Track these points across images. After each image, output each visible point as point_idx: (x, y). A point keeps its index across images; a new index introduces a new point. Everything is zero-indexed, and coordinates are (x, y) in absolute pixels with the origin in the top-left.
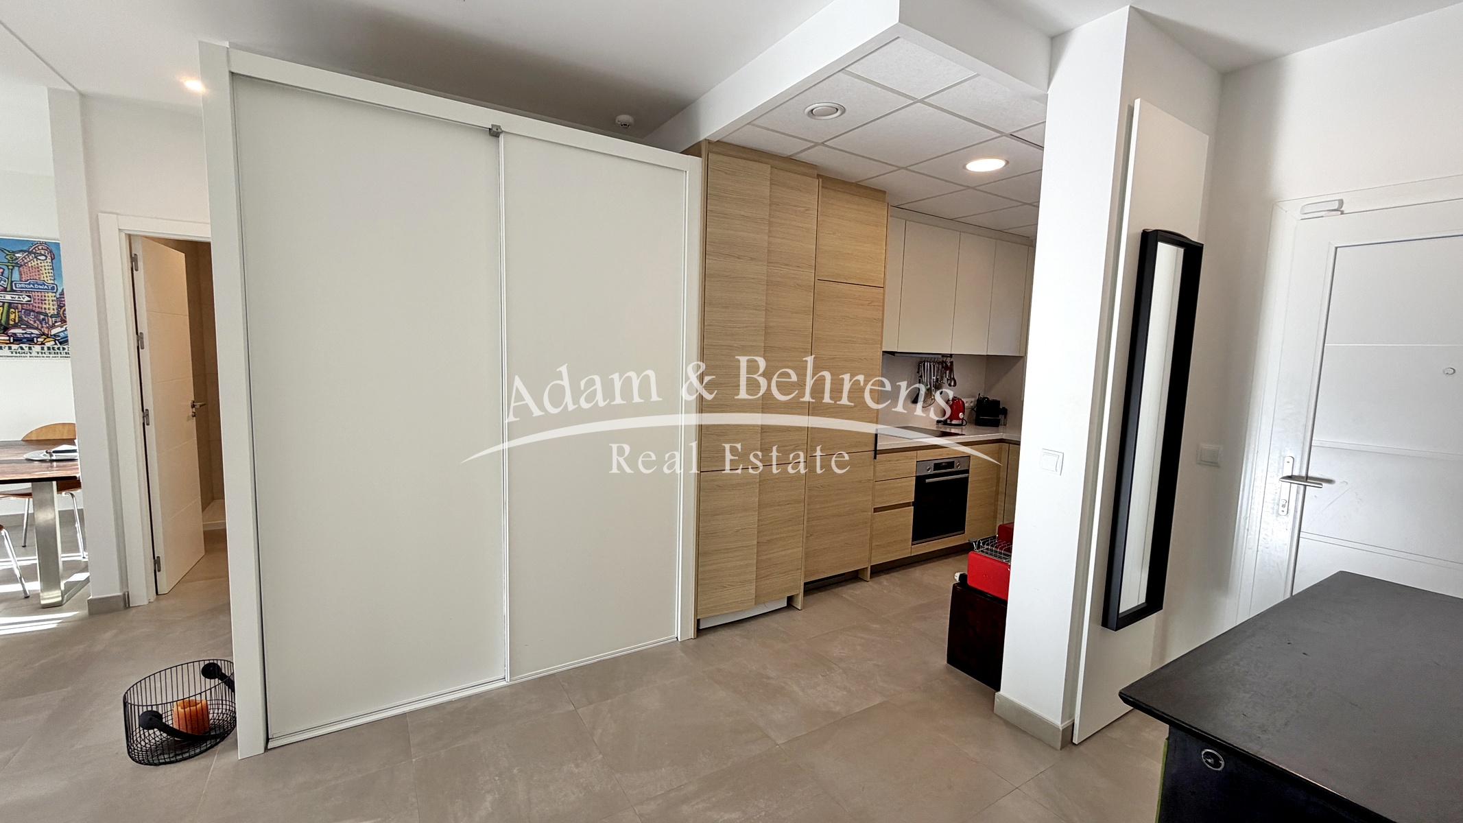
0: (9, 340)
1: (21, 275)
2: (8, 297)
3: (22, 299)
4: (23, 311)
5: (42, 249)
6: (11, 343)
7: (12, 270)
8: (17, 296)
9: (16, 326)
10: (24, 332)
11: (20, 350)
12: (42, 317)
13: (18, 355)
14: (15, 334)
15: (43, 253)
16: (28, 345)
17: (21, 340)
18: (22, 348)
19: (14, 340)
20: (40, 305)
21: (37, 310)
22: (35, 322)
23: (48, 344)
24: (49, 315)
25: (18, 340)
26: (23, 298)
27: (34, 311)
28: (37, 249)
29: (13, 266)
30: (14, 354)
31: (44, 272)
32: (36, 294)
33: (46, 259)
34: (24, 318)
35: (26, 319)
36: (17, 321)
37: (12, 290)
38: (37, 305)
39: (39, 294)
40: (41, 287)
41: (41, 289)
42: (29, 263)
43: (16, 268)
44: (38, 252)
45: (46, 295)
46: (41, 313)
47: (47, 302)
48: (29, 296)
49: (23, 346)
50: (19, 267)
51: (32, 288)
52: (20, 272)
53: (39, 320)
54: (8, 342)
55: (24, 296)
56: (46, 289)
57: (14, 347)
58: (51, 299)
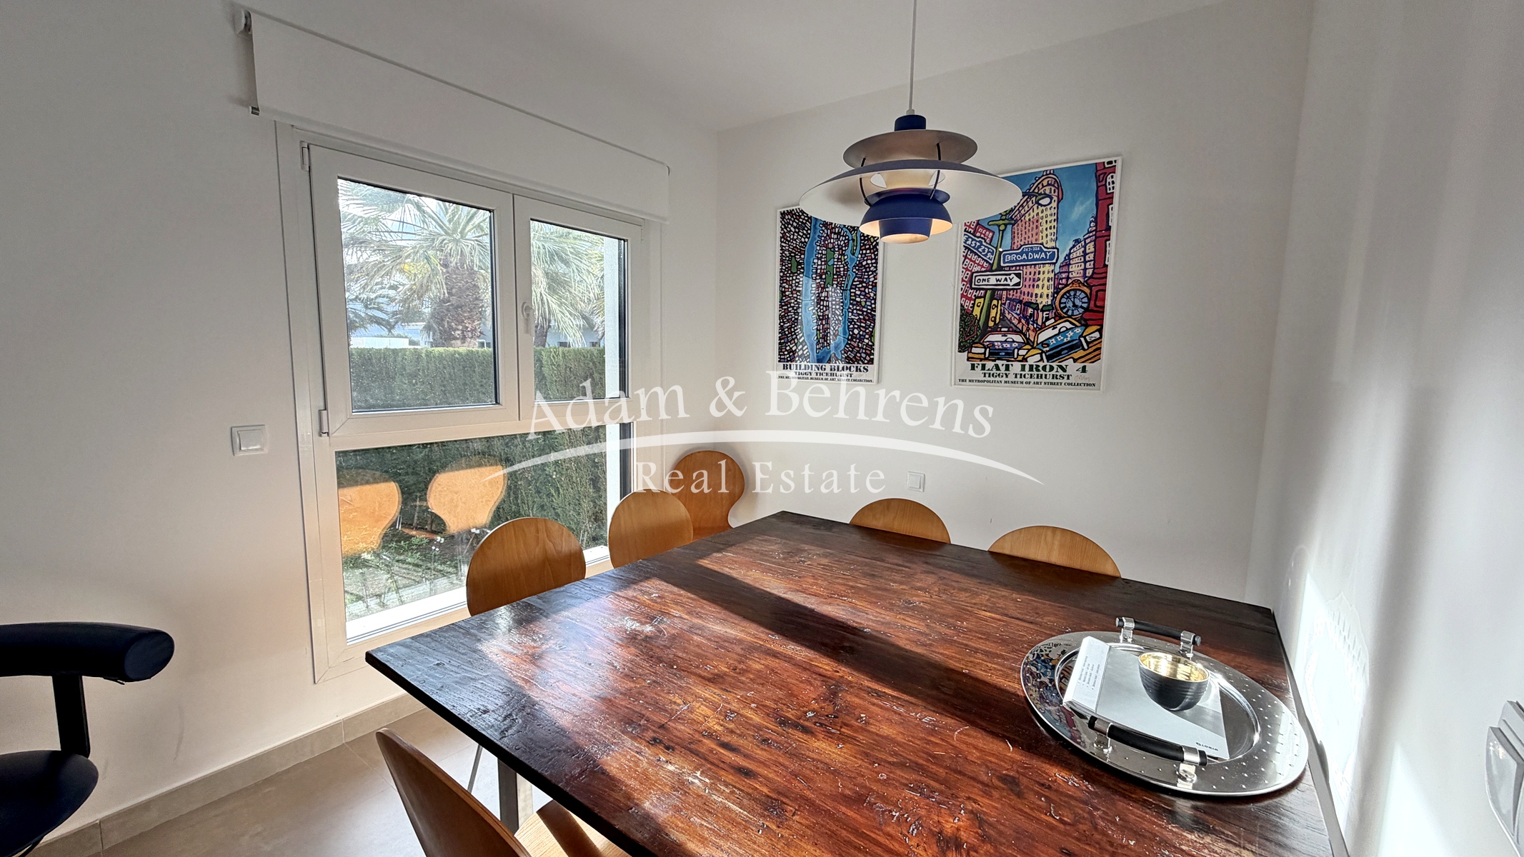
0: (985, 353)
1: (1013, 238)
2: (993, 280)
3: (1009, 282)
4: (1008, 301)
5: (1048, 185)
6: (986, 359)
7: (1003, 231)
8: (1004, 277)
9: (995, 330)
10: (1003, 339)
11: (994, 371)
12: (1030, 311)
13: (992, 379)
14: (992, 343)
15: (1048, 192)
16: (1005, 362)
17: (998, 354)
18: (997, 368)
19: (990, 353)
20: (1030, 290)
21: (1026, 298)
22: (1020, 321)
23: (1031, 361)
24: (1040, 306)
25: (995, 354)
26: (1011, 280)
27: (1020, 302)
28: (1040, 186)
29: (1006, 225)
30: (987, 378)
31: (1045, 226)
32: (1029, 269)
33: (1051, 203)
34: (1007, 315)
35: (1009, 317)
36: (997, 322)
37: (1000, 268)
38: (1026, 290)
39: (1033, 270)
40: (1036, 256)
41: (1037, 260)
42: (1027, 215)
43: (1009, 227)
44: (1042, 191)
45: (1042, 270)
46: (1028, 304)
47: (1040, 283)
48: (1018, 275)
49: (999, 363)
50: (1013, 225)
51: (1024, 260)
52: (1013, 233)
53: (1025, 317)
54: (982, 356)
55: (1011, 277)
56: (1043, 259)
57: (990, 364)
58: (1046, 276)
